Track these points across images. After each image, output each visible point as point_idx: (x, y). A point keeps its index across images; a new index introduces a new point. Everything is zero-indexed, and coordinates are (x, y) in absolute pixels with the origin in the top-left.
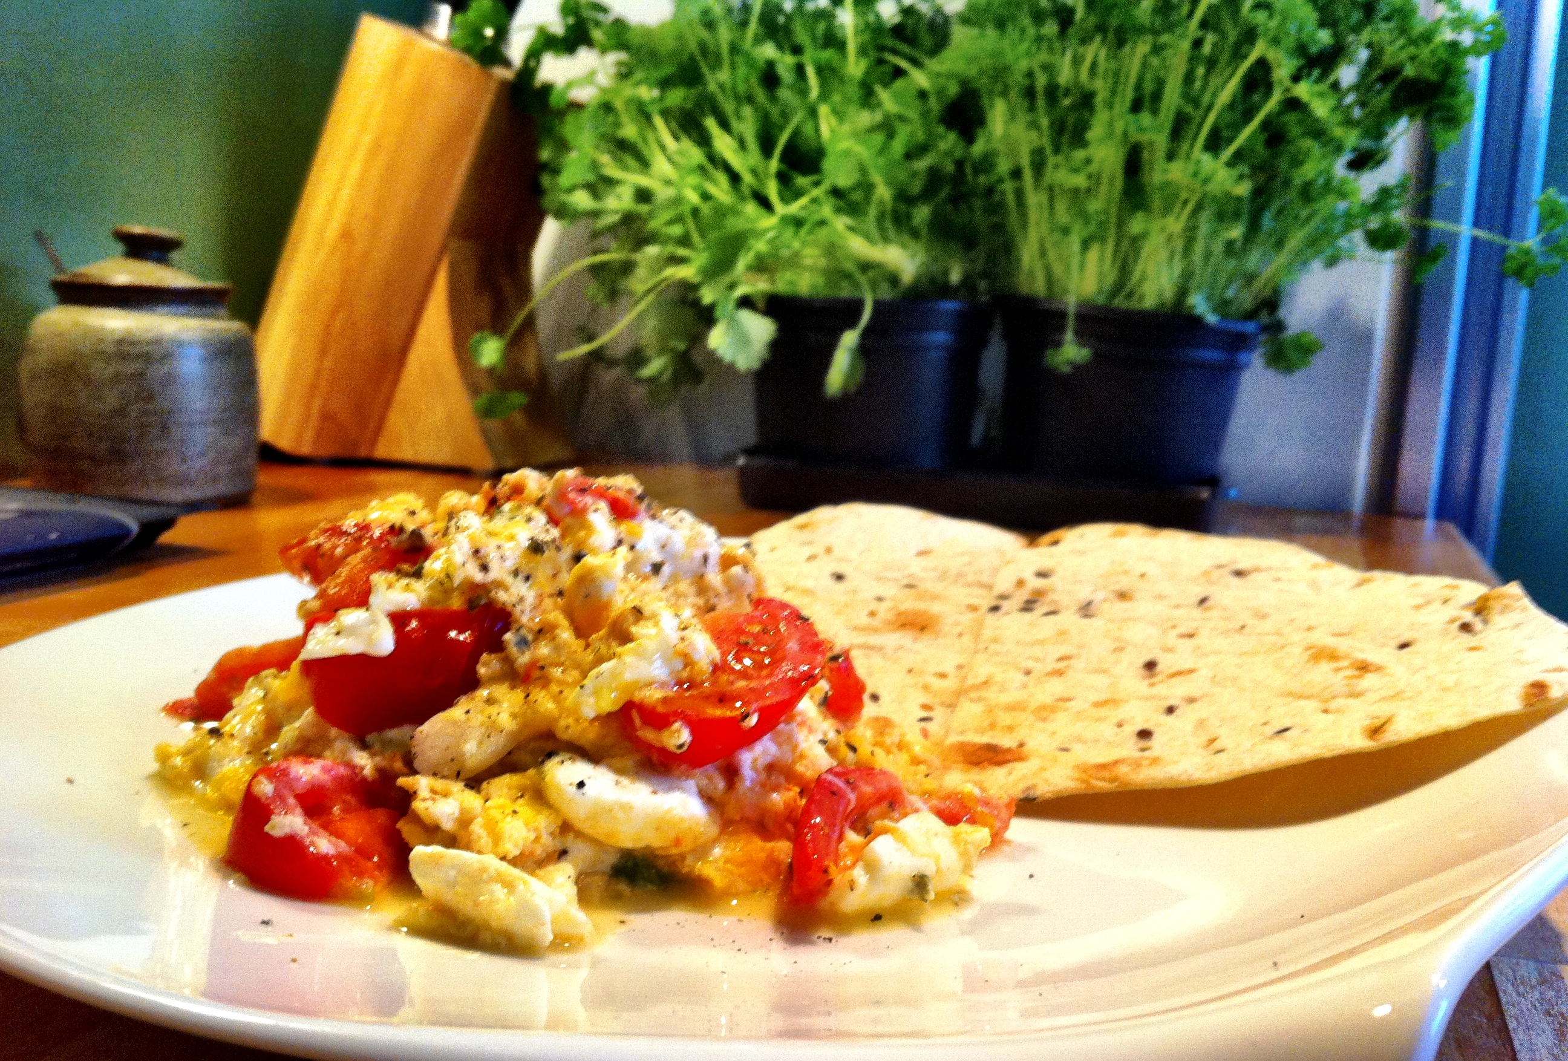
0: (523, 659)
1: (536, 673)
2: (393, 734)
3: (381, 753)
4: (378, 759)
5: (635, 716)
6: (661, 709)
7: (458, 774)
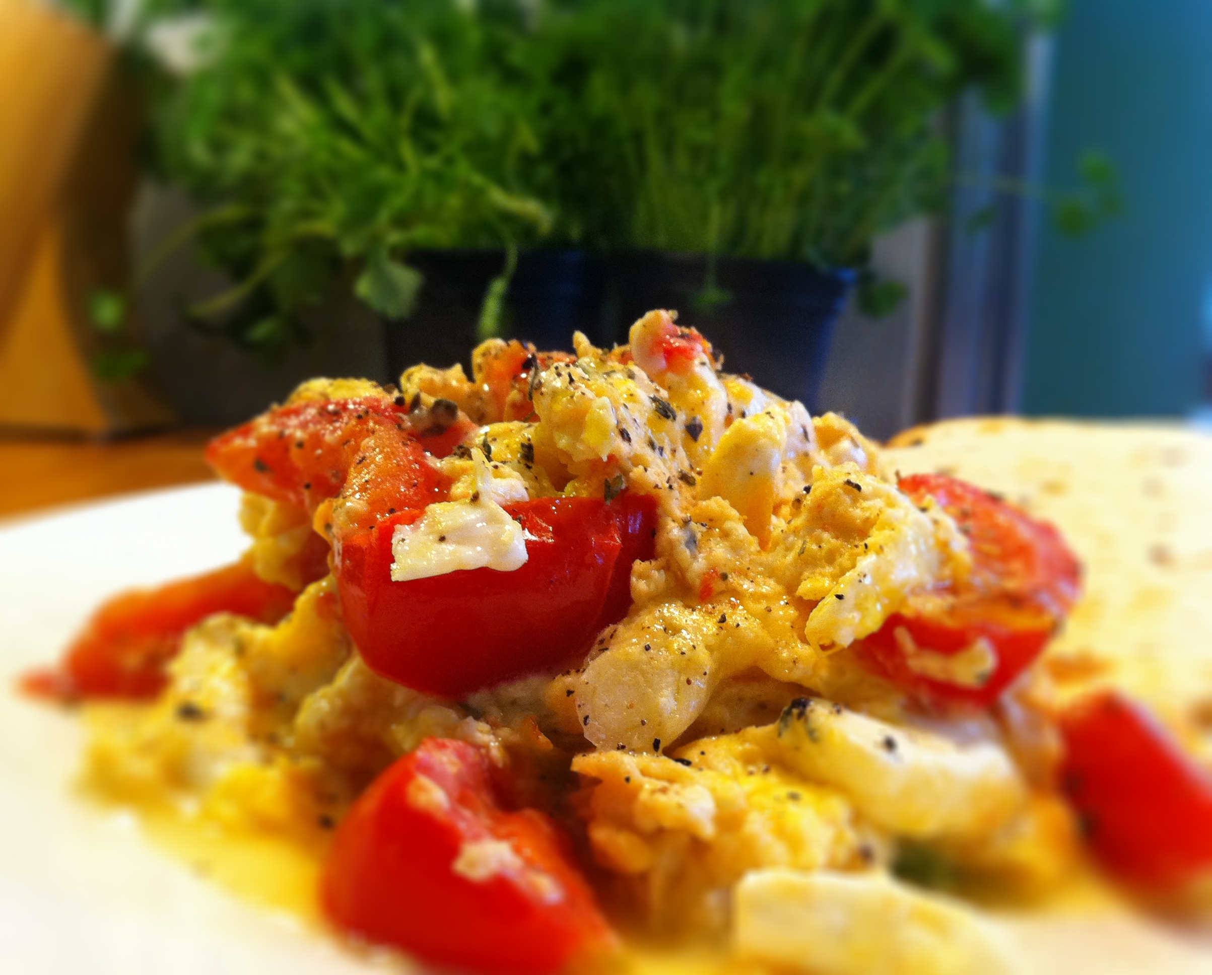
0: (698, 566)
1: (718, 586)
2: (518, 690)
3: (506, 723)
4: (505, 732)
5: (903, 637)
6: (950, 623)
7: (656, 745)
